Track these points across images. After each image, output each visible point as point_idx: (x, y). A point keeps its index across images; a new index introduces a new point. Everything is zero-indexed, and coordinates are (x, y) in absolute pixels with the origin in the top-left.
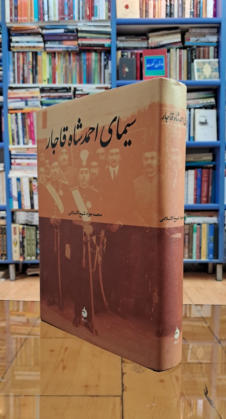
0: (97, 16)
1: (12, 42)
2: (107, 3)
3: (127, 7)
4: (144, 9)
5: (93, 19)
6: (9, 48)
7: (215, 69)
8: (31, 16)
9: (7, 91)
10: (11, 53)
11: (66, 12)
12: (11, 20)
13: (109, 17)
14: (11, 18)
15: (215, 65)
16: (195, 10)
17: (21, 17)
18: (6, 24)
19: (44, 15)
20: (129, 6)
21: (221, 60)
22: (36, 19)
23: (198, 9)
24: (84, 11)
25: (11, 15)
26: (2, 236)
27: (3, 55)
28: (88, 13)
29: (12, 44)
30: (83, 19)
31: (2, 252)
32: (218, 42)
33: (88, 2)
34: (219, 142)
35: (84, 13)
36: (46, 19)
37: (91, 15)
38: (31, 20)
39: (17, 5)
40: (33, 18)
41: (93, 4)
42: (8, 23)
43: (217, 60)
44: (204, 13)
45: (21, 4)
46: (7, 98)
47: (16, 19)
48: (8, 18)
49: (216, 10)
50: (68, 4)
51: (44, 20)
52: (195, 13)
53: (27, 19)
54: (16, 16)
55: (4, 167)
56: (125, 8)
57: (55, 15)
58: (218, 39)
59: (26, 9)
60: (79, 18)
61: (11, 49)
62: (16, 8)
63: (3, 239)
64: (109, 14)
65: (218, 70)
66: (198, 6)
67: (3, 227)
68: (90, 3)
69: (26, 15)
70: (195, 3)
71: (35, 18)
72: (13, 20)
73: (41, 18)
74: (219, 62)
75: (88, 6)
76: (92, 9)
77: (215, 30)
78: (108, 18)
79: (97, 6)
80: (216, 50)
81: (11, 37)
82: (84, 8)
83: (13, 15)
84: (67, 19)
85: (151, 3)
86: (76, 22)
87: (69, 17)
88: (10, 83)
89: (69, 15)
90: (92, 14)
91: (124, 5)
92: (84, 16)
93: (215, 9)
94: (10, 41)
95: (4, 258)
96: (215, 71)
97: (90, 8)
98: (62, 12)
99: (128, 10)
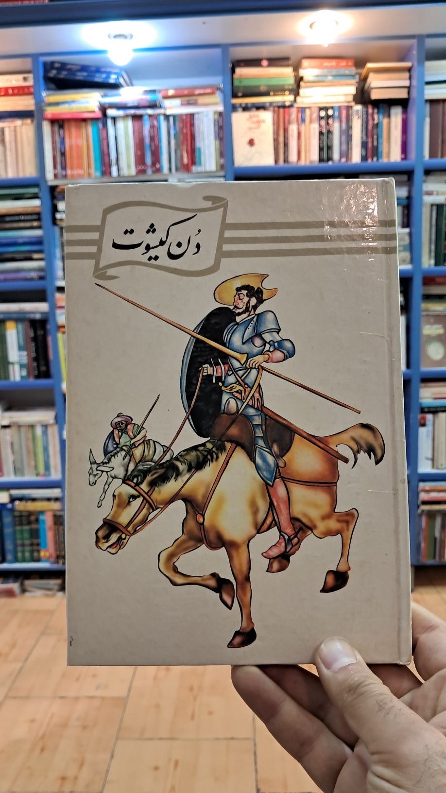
0: (200, 164)
1: (59, 212)
2: (218, 142)
3: (251, 143)
4: (281, 139)
5: (194, 169)
6: (54, 221)
7: (404, 246)
8: (89, 166)
9: (53, 296)
10: (57, 230)
11: (149, 160)
12: (56, 176)
13: (222, 167)
14: (56, 172)
15: (404, 240)
16: (370, 140)
17: (72, 169)
18: (46, 181)
19: (110, 165)
20: (256, 141)
21: (413, 230)
22: (98, 174)
23: (375, 137)
24: (179, 157)
25: (55, 167)
26: (57, 527)
27: (45, 233)
28: (186, 161)
29: (58, 216)
30: (177, 169)
31: (58, 553)
32: (409, 198)
33: (185, 143)
34: (409, 371)
35: (179, 161)
36: (114, 172)
37: (190, 163)
38: (89, 175)
39: (65, 149)
40: (92, 171)
41: (193, 145)
42: (51, 181)
43: (407, 230)
44: (385, 144)
45: (71, 147)
46: (54, 307)
47: (64, 173)
48: (49, 172)
49: (406, 138)
50: (151, 146)
51: (110, 174)
52: (370, 145)
53: (83, 172)
54: (64, 168)
55: (56, 418)
56: (248, 147)
57: (129, 166)
58: (410, 192)
59: (80, 157)
60: (170, 169)
61: (58, 223)
62: (63, 154)
63: (58, 532)
64: (222, 161)
65: (408, 247)
66: (375, 131)
67: (58, 513)
68: (189, 143)
69: (80, 166)
70: (370, 127)
71: (96, 169)
72: (59, 176)
73: (106, 171)
74: (410, 235)
75: (185, 148)
76: (193, 153)
77: (405, 178)
78: (219, 167)
79: (200, 149)
80: (406, 212)
81: (55, 201)
82: (178, 152)
83: (59, 167)
84: (149, 171)
85: (292, 130)
86: (166, 175)
87: (154, 169)
88: (58, 279)
89: (154, 164)
90: (193, 161)
91: (247, 140)
92: (179, 165)
93: (404, 137)
94: (55, 209)
95: (61, 561)
96: (404, 250)
97: (189, 152)
98: (140, 160)
99: (254, 149)
